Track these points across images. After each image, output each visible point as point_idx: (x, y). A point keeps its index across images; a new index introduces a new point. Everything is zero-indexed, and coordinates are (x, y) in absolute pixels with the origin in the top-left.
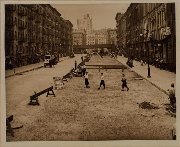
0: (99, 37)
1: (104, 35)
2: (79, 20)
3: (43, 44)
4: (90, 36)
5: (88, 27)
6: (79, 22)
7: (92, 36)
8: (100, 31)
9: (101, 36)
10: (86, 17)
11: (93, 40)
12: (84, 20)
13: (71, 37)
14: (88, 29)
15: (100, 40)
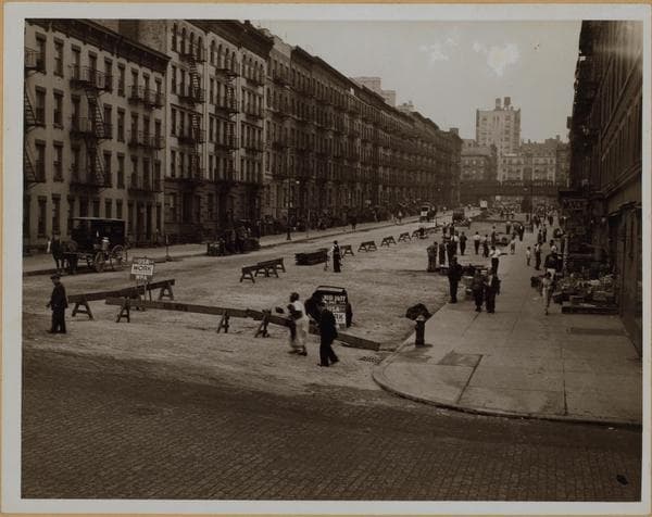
0: (537, 164)
1: (549, 160)
2: (481, 114)
3: (408, 189)
4: (510, 161)
5: (507, 132)
6: (481, 119)
7: (515, 161)
8: (540, 145)
9: (541, 161)
10: (502, 106)
11: (518, 171)
12: (497, 114)
13: (458, 167)
14: (507, 139)
15: (537, 171)
